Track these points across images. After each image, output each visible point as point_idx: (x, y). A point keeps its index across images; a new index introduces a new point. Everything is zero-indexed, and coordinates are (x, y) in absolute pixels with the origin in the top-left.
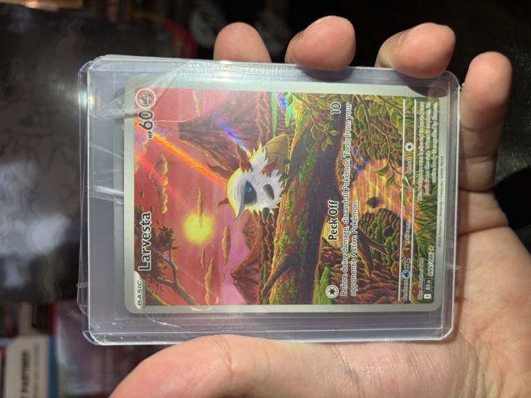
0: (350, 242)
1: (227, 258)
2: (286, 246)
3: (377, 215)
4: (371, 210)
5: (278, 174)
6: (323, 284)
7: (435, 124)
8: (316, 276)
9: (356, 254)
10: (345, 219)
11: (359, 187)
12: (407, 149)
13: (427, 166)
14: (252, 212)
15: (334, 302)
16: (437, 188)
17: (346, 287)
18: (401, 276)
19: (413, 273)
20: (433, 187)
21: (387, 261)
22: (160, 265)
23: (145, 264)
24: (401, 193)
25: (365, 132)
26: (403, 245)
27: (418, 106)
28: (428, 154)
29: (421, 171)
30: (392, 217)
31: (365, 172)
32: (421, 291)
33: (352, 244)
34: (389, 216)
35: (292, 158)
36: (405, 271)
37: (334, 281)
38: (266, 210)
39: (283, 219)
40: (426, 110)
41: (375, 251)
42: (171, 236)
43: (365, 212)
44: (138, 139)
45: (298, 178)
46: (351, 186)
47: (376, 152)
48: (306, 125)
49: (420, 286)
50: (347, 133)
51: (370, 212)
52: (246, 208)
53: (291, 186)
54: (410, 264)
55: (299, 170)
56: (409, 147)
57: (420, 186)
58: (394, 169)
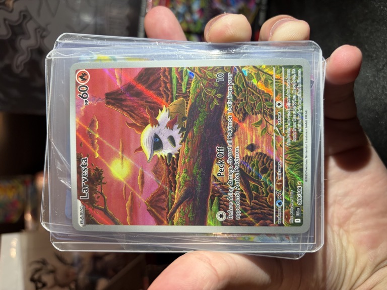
0: (234, 178)
1: (142, 191)
2: (185, 181)
3: (255, 158)
4: (249, 153)
5: (178, 128)
6: (214, 210)
7: (300, 86)
8: (209, 204)
9: (239, 187)
10: (230, 160)
11: (239, 136)
12: (277, 106)
13: (294, 119)
14: (159, 156)
15: (223, 224)
16: (303, 135)
17: (232, 213)
18: (275, 205)
19: (285, 202)
20: (299, 135)
21: (263, 193)
22: (94, 195)
23: (84, 195)
24: (273, 140)
25: (243, 94)
26: (276, 180)
27: (286, 72)
28: (295, 109)
29: (289, 122)
30: (267, 159)
31: (244, 125)
32: (292, 216)
33: (235, 180)
34: (264, 158)
35: (188, 116)
36: (279, 201)
37: (222, 208)
38: (170, 155)
39: (183, 161)
40: (291, 75)
41: (253, 185)
42: (101, 174)
43: (245, 155)
44: (78, 106)
45: (193, 130)
46: (233, 136)
47: (252, 109)
48: (198, 90)
49: (291, 212)
50: (229, 96)
51: (249, 155)
52: (155, 153)
53: (188, 137)
54: (282, 195)
55: (193, 125)
56: (279, 104)
57: (289, 134)
58: (267, 121)
